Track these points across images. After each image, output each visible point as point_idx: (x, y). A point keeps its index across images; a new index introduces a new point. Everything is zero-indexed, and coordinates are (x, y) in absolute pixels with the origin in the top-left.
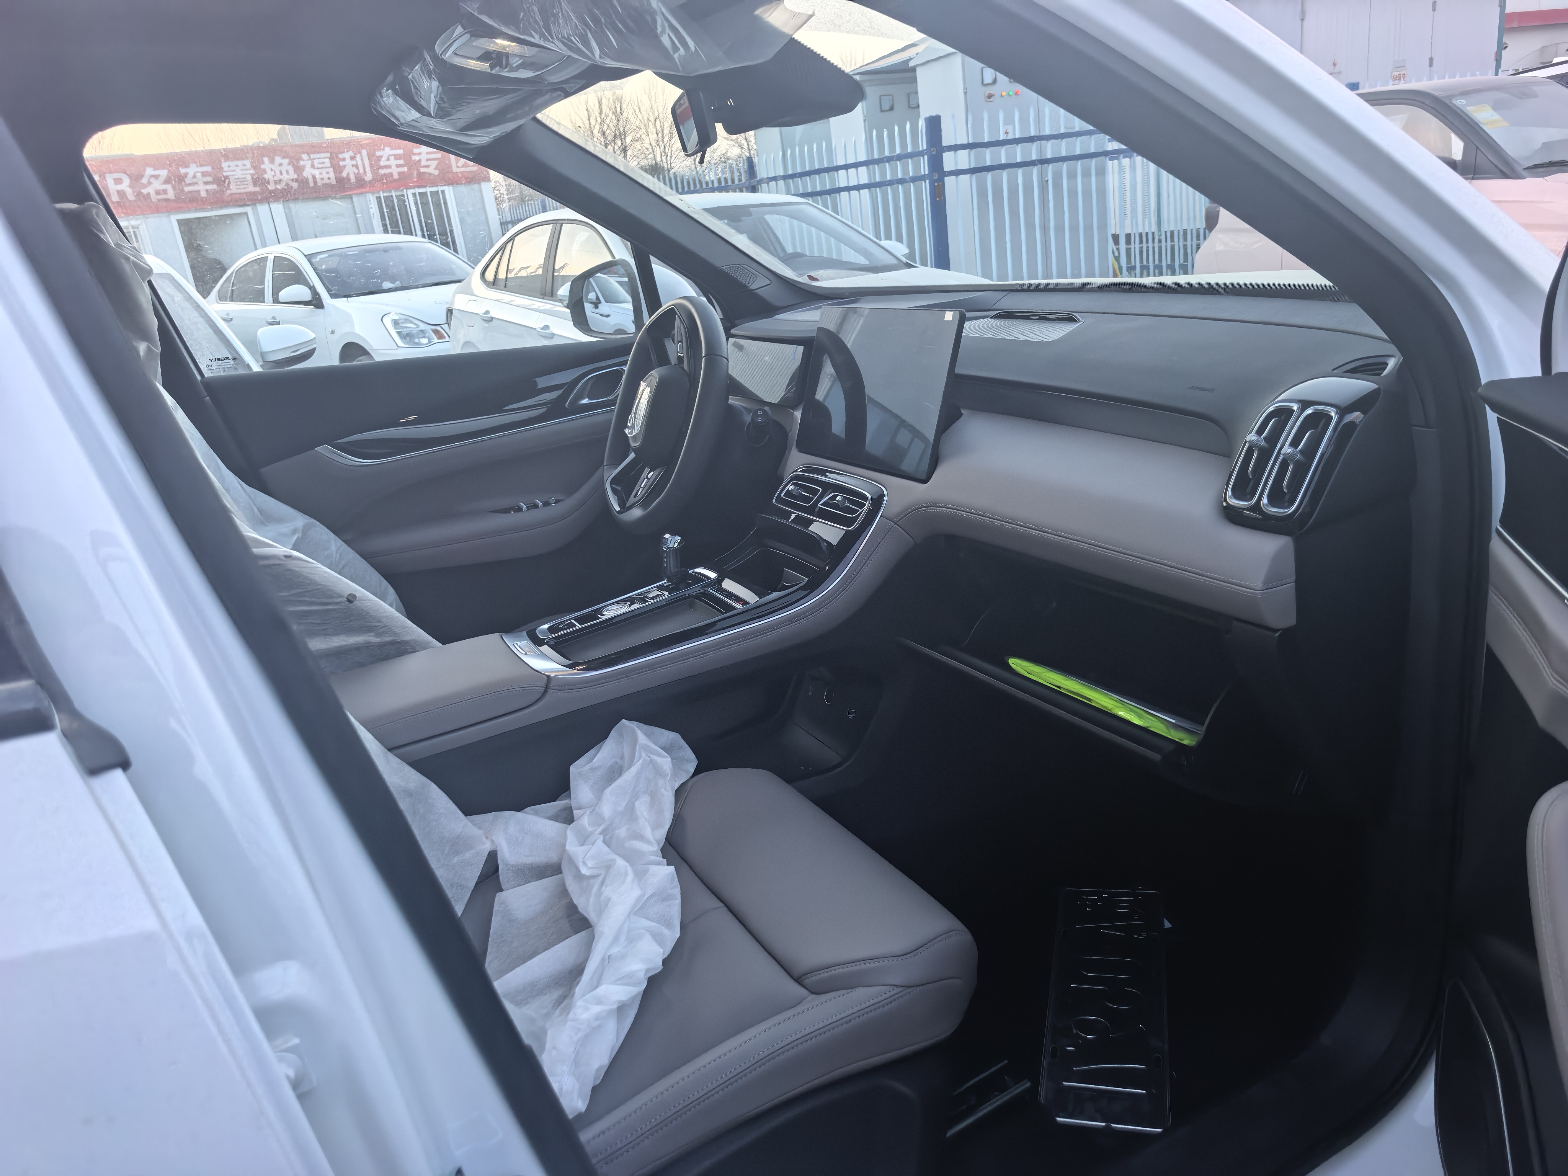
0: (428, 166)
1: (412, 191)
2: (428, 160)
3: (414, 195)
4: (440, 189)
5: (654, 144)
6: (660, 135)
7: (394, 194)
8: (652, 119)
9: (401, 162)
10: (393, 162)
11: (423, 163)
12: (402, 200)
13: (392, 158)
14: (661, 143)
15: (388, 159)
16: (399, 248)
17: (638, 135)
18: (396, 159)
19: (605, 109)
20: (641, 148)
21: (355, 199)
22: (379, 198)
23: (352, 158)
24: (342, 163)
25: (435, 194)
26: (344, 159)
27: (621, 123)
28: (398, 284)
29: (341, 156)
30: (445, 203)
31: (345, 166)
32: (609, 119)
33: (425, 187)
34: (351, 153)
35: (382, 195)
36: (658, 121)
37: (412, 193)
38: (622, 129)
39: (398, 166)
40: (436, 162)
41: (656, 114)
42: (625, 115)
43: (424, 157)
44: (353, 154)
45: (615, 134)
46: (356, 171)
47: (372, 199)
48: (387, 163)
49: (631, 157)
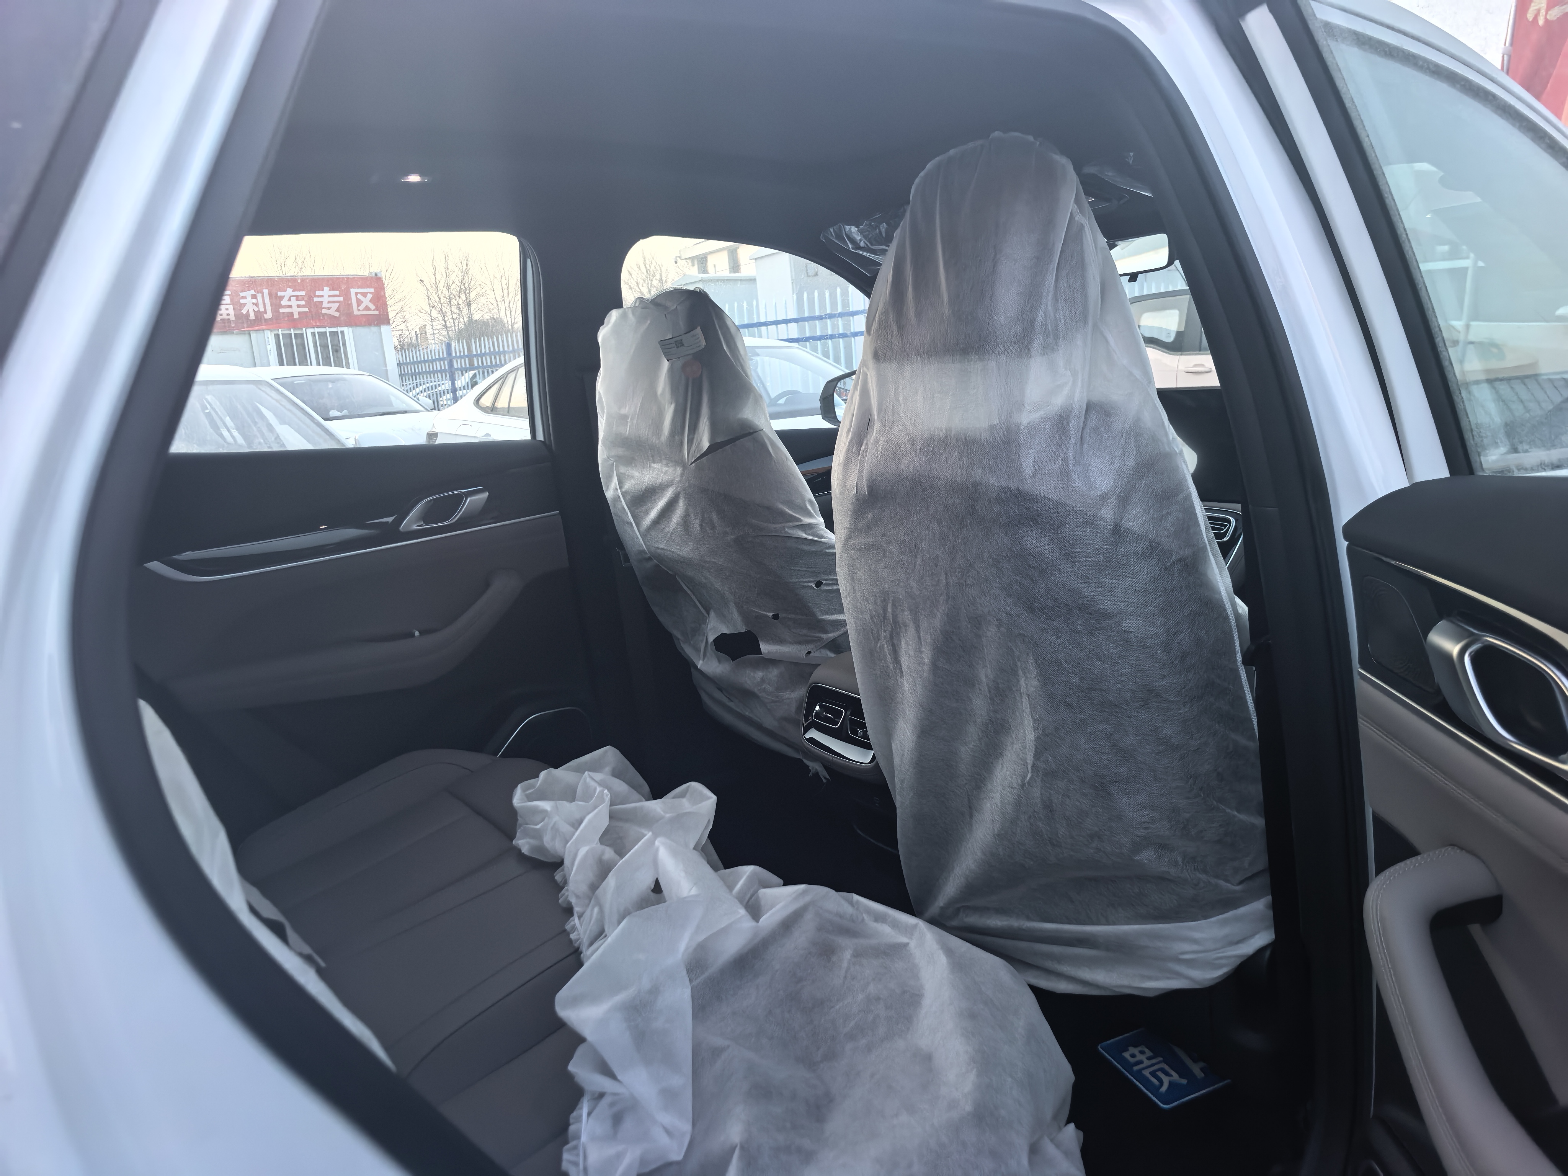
0: (329, 308)
1: (312, 330)
2: (329, 302)
3: (313, 334)
4: (340, 329)
5: (499, 299)
6: (505, 291)
7: (292, 332)
8: (499, 277)
9: (303, 303)
10: (294, 302)
11: (325, 305)
12: (300, 337)
13: (293, 299)
14: (506, 298)
15: (290, 300)
16: (344, 380)
17: (483, 290)
18: (297, 300)
19: (452, 266)
20: (485, 303)
21: (253, 335)
22: (277, 336)
23: (254, 297)
24: (242, 301)
25: (334, 334)
26: (244, 298)
27: (466, 279)
28: (345, 412)
29: (242, 294)
30: (344, 344)
31: (245, 304)
32: (454, 274)
33: (325, 327)
34: (252, 292)
35: (280, 332)
36: (503, 278)
37: (311, 332)
38: (466, 285)
39: (298, 306)
40: (337, 305)
41: (502, 272)
42: (470, 272)
43: (325, 300)
44: (254, 293)
45: (461, 288)
46: (256, 309)
47: (270, 336)
48: (289, 303)
49: (475, 310)
